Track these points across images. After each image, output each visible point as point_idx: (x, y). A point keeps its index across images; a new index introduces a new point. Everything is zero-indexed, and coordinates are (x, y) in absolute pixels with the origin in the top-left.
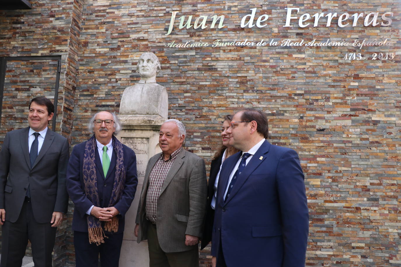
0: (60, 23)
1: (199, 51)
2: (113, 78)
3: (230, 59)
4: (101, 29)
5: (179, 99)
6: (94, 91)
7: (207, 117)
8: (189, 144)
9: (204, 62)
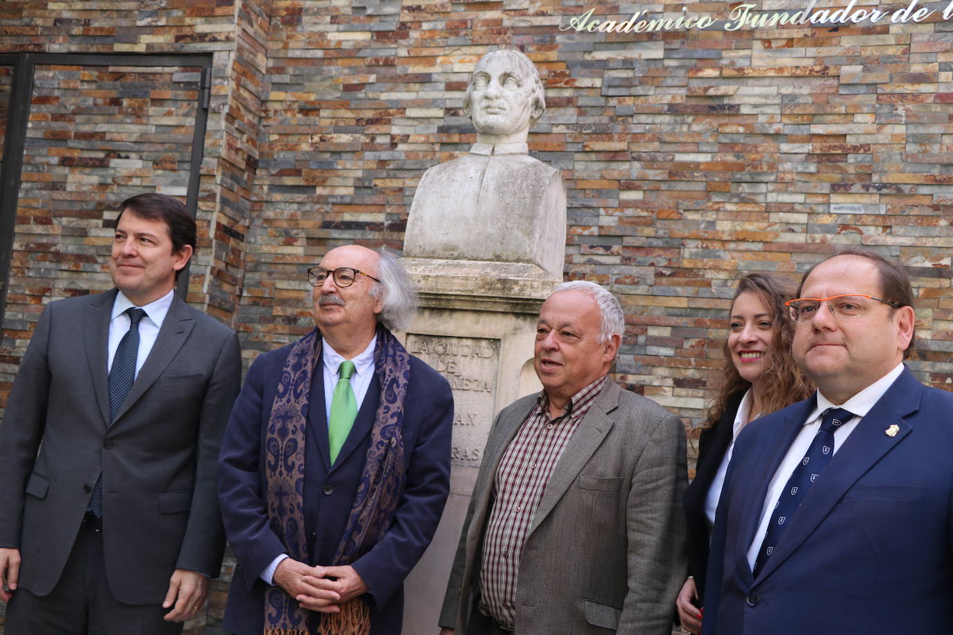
1: (676, 44)
2: (380, 134)
3: (786, 74)
5: (602, 211)
6: (317, 174)
7: (697, 276)
8: (630, 366)
9: (695, 84)
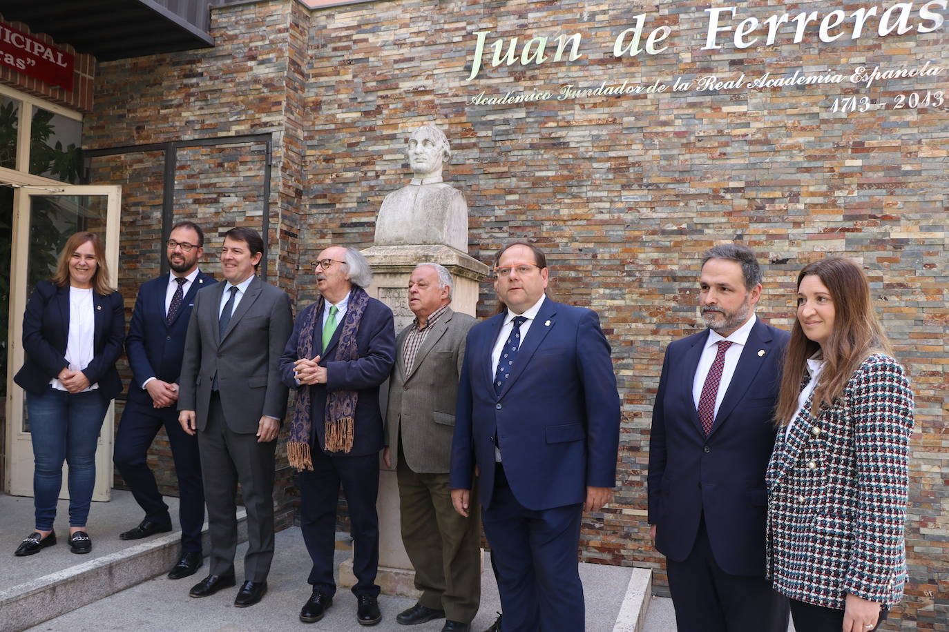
0: (267, 71)
1: (532, 109)
2: (370, 171)
3: (593, 123)
4: (345, 74)
5: (496, 207)
6: (336, 196)
7: (551, 241)
9: (544, 131)
